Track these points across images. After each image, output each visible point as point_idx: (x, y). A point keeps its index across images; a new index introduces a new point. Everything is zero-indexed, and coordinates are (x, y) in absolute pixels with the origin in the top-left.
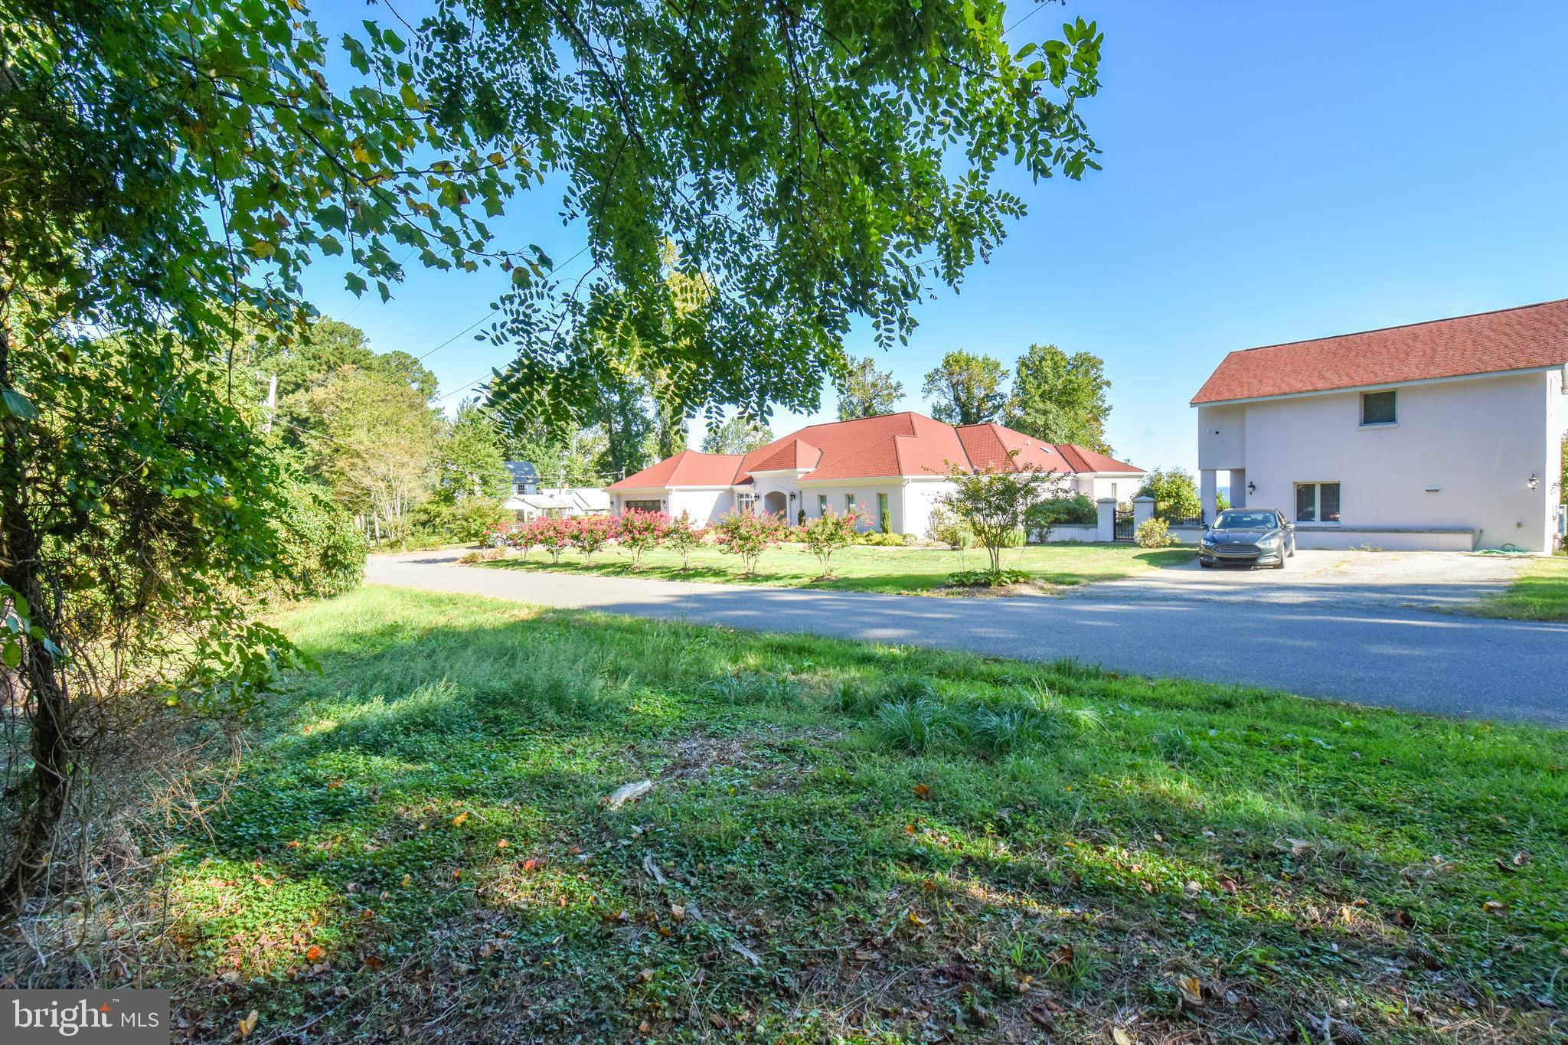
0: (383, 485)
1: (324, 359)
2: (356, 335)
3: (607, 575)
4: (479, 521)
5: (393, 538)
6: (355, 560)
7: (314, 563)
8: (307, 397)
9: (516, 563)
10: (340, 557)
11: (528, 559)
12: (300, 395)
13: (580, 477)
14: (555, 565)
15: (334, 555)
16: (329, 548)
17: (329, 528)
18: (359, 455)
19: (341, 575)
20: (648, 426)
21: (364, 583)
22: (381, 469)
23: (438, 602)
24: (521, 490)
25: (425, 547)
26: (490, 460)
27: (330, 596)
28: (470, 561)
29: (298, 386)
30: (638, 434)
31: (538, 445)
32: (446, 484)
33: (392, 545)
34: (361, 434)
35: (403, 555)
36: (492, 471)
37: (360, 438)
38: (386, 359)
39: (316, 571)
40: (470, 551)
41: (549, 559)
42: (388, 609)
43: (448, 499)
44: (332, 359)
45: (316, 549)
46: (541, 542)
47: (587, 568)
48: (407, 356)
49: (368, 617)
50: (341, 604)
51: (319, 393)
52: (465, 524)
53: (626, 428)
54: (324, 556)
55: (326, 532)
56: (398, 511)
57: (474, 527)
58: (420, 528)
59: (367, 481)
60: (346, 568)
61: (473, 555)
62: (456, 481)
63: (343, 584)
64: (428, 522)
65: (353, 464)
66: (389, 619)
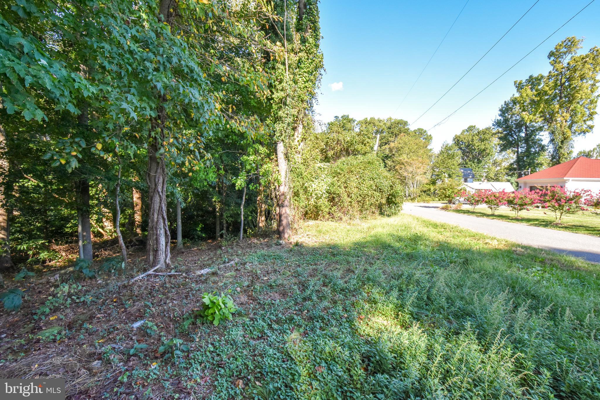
0: (410, 175)
1: (395, 133)
2: (406, 123)
3: (536, 225)
4: (451, 190)
5: (412, 197)
6: (399, 202)
7: (384, 201)
8: (389, 146)
9: (468, 212)
10: (394, 200)
11: (475, 211)
12: (387, 146)
13: (493, 177)
14: (493, 215)
15: (392, 199)
16: (390, 195)
17: (391, 186)
18: (403, 164)
19: (393, 207)
20: (543, 148)
21: (401, 212)
22: (410, 169)
23: (435, 226)
24: (466, 181)
25: (424, 201)
26: (453, 167)
27: (389, 216)
28: (445, 209)
29: (386, 143)
30: (535, 153)
31: (473, 162)
32: (433, 177)
33: (412, 199)
34: (405, 156)
35: (416, 203)
36: (454, 171)
37: (404, 158)
38: (415, 132)
39: (384, 204)
40: (445, 205)
41: (489, 212)
42: (413, 226)
43: (434, 183)
44: (397, 133)
45: (385, 195)
46: (486, 202)
47: (517, 220)
48: (422, 130)
49: (403, 228)
50: (393, 221)
51: (392, 145)
52: (444, 191)
53: (528, 150)
54: (388, 198)
55: (390, 188)
56: (415, 186)
57: (448, 193)
58: (423, 193)
59: (405, 174)
60: (396, 204)
61: (447, 206)
62: (438, 175)
63: (393, 211)
64: (426, 192)
65: (401, 168)
66: (413, 231)
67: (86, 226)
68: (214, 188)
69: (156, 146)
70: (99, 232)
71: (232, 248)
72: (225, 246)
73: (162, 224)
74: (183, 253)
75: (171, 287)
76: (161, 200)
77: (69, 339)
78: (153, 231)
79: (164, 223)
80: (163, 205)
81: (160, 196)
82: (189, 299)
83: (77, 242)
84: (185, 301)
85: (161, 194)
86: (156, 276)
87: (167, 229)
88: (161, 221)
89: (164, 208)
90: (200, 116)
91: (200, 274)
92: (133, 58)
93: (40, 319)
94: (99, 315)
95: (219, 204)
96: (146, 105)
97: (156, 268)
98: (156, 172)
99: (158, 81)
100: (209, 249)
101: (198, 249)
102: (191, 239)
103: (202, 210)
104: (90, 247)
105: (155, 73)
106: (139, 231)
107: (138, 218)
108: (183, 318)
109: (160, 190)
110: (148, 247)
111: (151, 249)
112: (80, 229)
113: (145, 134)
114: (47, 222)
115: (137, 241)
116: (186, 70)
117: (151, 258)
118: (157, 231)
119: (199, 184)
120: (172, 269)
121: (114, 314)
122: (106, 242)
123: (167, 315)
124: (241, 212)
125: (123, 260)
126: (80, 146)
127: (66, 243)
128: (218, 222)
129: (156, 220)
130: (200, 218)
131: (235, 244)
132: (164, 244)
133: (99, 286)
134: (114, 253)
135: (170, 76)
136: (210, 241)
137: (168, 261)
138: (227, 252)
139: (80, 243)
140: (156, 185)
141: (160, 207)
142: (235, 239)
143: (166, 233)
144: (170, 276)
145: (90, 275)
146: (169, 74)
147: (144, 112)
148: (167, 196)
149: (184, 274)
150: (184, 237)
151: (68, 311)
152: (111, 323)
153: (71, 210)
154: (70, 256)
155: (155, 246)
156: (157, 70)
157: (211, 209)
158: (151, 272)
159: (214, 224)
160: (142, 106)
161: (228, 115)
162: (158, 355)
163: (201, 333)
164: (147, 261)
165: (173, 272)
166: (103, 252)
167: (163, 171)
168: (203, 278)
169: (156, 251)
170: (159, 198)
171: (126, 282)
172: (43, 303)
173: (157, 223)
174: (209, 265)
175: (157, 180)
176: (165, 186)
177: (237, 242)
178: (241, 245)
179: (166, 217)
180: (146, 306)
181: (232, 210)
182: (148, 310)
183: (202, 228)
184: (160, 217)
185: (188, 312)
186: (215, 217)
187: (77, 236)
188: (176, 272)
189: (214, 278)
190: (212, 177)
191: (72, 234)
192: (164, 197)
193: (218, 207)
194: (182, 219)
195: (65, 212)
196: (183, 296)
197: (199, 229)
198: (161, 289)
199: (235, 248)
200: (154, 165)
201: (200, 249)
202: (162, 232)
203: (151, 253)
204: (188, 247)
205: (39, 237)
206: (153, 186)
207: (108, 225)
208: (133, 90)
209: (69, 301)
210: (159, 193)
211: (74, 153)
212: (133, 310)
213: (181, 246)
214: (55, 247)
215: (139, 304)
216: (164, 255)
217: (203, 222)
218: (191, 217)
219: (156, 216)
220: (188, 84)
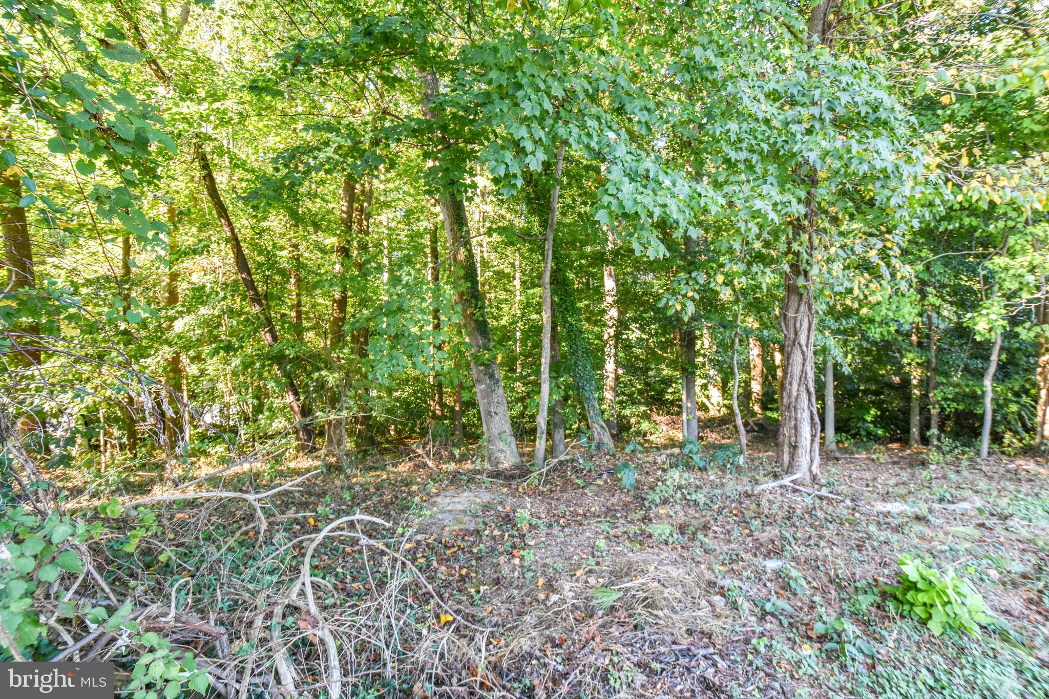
67: (690, 393)
68: (908, 335)
69: (797, 266)
70: (704, 405)
71: (958, 472)
72: (938, 463)
73: (806, 402)
74: (837, 459)
75: (826, 519)
76: (804, 360)
77: (683, 547)
78: (790, 412)
79: (810, 400)
80: (809, 369)
81: (803, 353)
82: (864, 552)
83: (679, 414)
84: (855, 554)
85: (805, 348)
86: (795, 491)
87: (815, 412)
88: (804, 396)
89: (811, 374)
90: (890, 194)
91: (884, 510)
92: (770, 128)
93: (650, 508)
94: (715, 528)
95: (919, 371)
96: (791, 198)
97: (794, 477)
98: (797, 311)
99: (811, 150)
100: (894, 463)
101: (868, 458)
102: (854, 436)
103: (876, 381)
104: (695, 424)
105: (806, 138)
106: (757, 408)
107: (756, 387)
108: (856, 588)
109: (803, 342)
110: (781, 439)
111: (787, 442)
112: (684, 397)
113: (783, 247)
114: (647, 384)
115: (756, 424)
116: (864, 110)
117: (786, 457)
118: (796, 413)
119: (878, 330)
120: (822, 486)
121: (735, 534)
122: (712, 420)
123: (822, 568)
124: (984, 392)
125: (741, 452)
126: (697, 283)
127: (668, 413)
128: (916, 410)
129: (794, 393)
130: (871, 398)
131: (965, 463)
132: (809, 438)
133: (713, 486)
134: (723, 438)
135: (832, 134)
136: (895, 446)
137: (815, 469)
138: (945, 477)
139: (684, 415)
140: (796, 333)
141: (803, 372)
142: (964, 453)
143: (812, 419)
144: (821, 498)
145: (701, 464)
146: (831, 130)
147: (789, 209)
148: (815, 353)
149: (848, 502)
150: (838, 430)
151: (678, 508)
152: (732, 546)
153: (675, 370)
154: (670, 433)
155: (793, 439)
156: (809, 132)
157: (896, 380)
158: (786, 481)
159: (906, 412)
160: (785, 200)
161: (958, 174)
162: (813, 634)
163: (900, 633)
164: (778, 460)
165: (824, 492)
166: (709, 434)
167: (810, 309)
168: (895, 522)
169: (794, 447)
170: (801, 356)
171: (749, 488)
172: (652, 488)
173: (797, 399)
174: (903, 497)
175: (798, 325)
176: (813, 333)
177: (971, 459)
178: (984, 468)
179: (812, 390)
180: (783, 538)
181: (957, 385)
182: (788, 547)
183: (876, 417)
184: (803, 389)
185: (865, 578)
186: (908, 398)
187: (680, 407)
188: (831, 492)
189: (918, 528)
190: (909, 314)
191: (672, 403)
192: (810, 355)
193: (916, 375)
194: (836, 396)
195: (666, 372)
196: (853, 543)
197: (869, 419)
198: (807, 516)
199: (965, 473)
200: (794, 298)
201: (873, 460)
202: (806, 414)
203: (786, 449)
204: (845, 451)
205: (640, 403)
206: (792, 336)
207: (715, 394)
208: (770, 179)
209: (679, 495)
210: (801, 346)
211: (690, 294)
212: (764, 537)
213: (833, 446)
214: (655, 417)
215: (772, 532)
216: (808, 458)
217: (878, 405)
218: (852, 394)
219: (795, 387)
220: (870, 134)
